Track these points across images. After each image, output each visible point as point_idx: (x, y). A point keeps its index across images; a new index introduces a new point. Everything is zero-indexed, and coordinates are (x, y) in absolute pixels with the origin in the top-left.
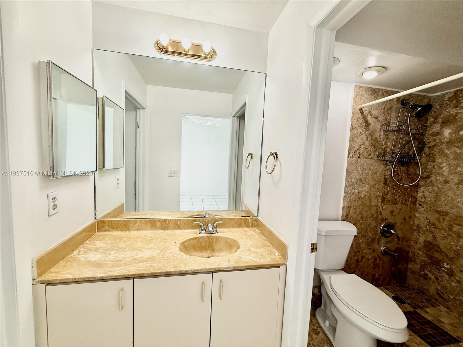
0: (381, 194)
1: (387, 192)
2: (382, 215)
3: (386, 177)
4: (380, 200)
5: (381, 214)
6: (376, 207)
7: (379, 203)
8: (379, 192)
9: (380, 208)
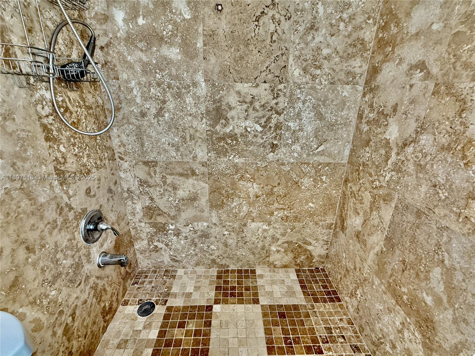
0: (51, 168)
1: (63, 157)
2: (73, 208)
3: (45, 121)
4: (56, 183)
5: (71, 208)
6: (53, 202)
7: (58, 190)
8: (46, 165)
9: (62, 198)
